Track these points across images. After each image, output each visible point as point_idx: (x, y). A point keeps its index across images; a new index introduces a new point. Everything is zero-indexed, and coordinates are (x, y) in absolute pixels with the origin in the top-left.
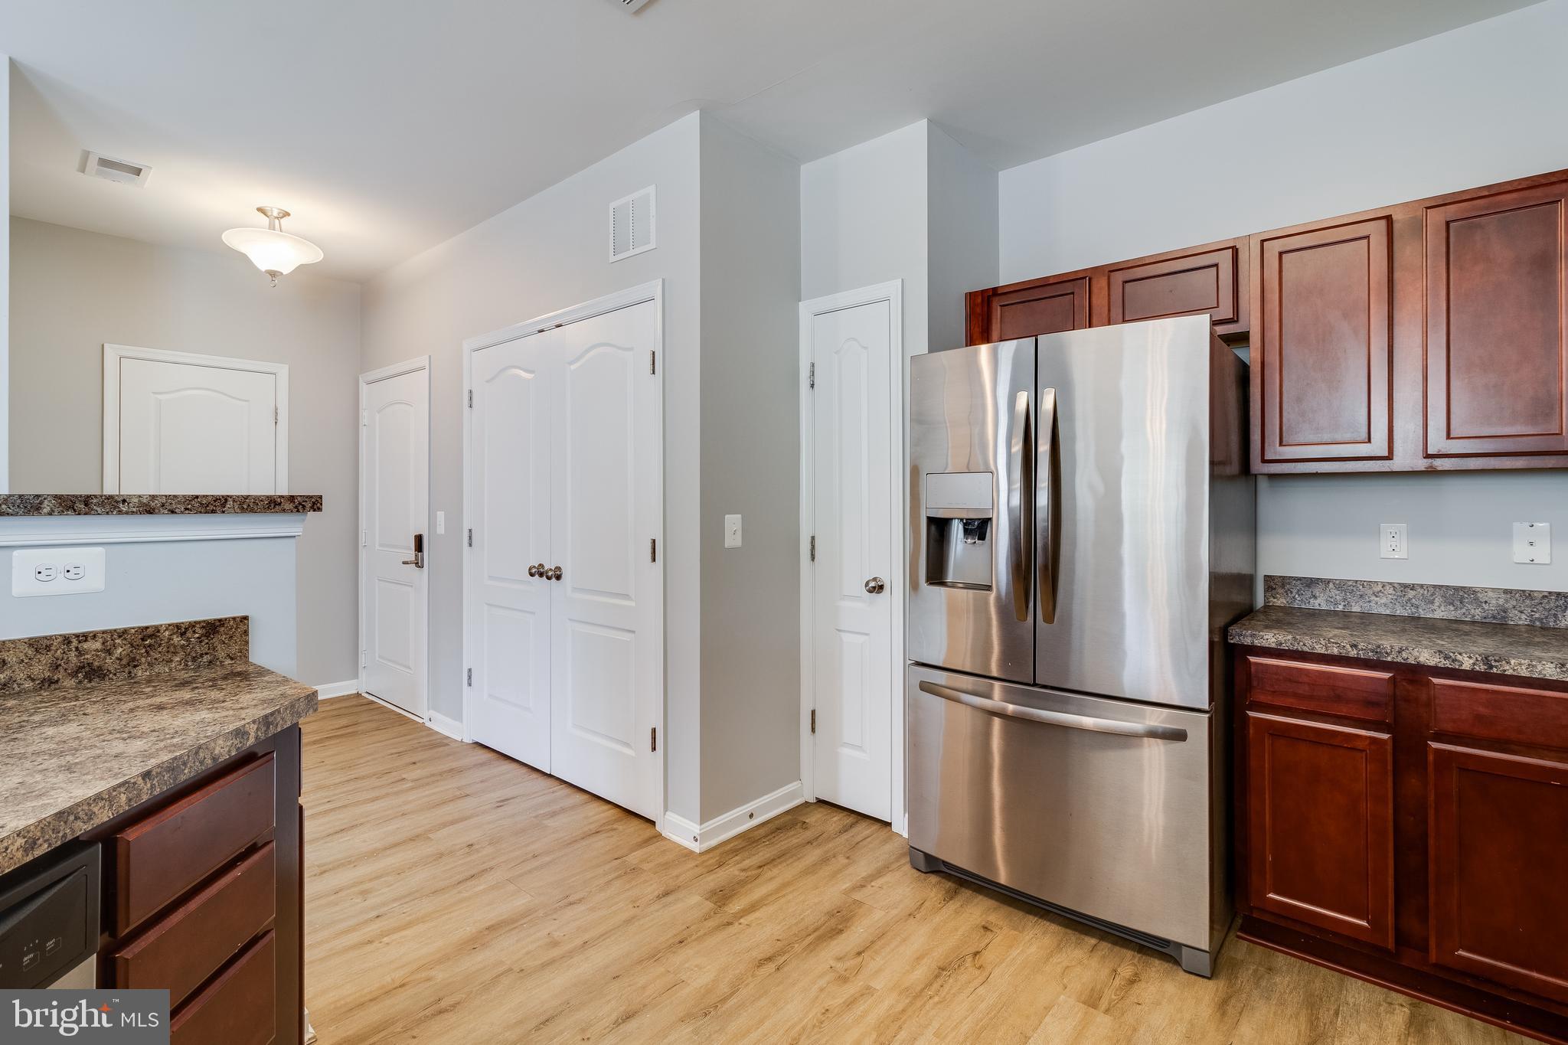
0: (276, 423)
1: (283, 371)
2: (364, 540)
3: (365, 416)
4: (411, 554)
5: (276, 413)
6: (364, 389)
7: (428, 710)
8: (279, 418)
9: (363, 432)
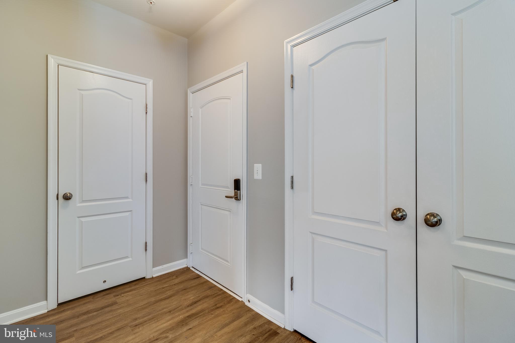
0: (146, 113)
1: (150, 83)
2: (191, 182)
3: (191, 112)
4: (231, 192)
5: (146, 107)
6: (190, 96)
7: (247, 294)
8: (148, 110)
9: (190, 121)
